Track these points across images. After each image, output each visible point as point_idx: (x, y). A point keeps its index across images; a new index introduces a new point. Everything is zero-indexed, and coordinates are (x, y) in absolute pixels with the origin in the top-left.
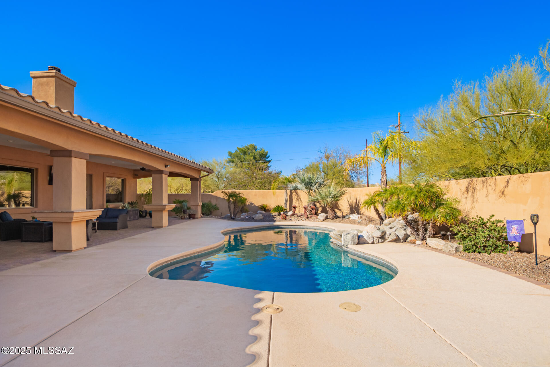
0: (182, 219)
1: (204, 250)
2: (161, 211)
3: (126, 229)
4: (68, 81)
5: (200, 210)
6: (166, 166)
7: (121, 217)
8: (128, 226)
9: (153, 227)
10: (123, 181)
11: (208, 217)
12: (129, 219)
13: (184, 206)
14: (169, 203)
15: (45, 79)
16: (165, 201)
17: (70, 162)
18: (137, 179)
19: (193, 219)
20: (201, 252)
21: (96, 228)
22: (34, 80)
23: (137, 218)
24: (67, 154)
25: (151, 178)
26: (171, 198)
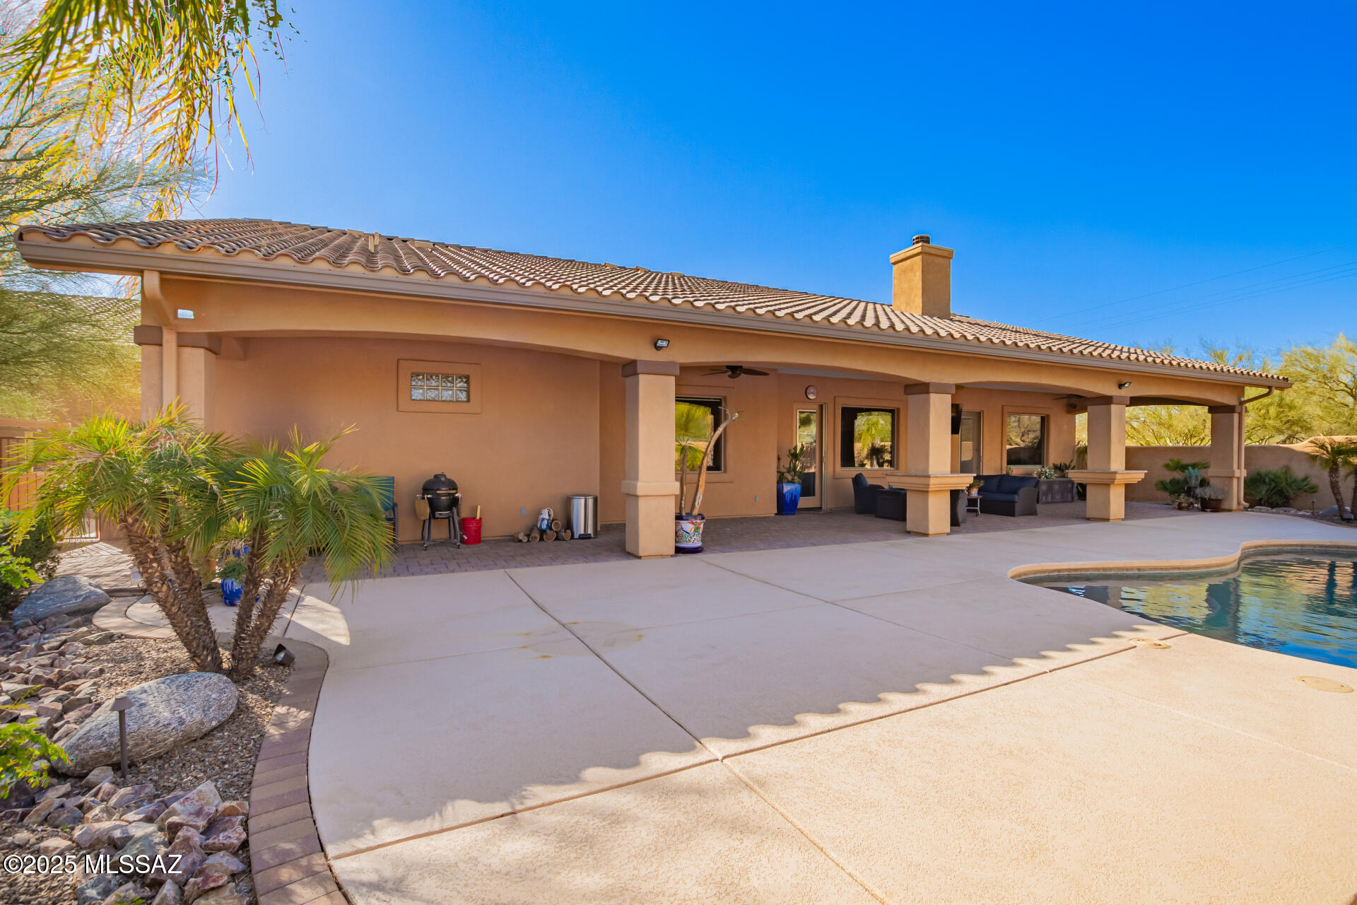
0: (1180, 508)
1: (1155, 569)
2: (1107, 485)
3: (1033, 517)
4: (939, 253)
5: (1237, 491)
6: (1121, 386)
7: (1022, 491)
8: (1038, 511)
9: (1088, 519)
10: (1044, 421)
11: (1274, 510)
12: (1052, 498)
13: (1190, 477)
14: (1129, 467)
15: (908, 261)
16: (1117, 462)
17: (927, 402)
18: (1077, 416)
19: (1212, 511)
20: (1144, 570)
21: (978, 508)
22: (895, 267)
23: (1069, 498)
24: (922, 388)
25: (1086, 414)
26: (1134, 457)
